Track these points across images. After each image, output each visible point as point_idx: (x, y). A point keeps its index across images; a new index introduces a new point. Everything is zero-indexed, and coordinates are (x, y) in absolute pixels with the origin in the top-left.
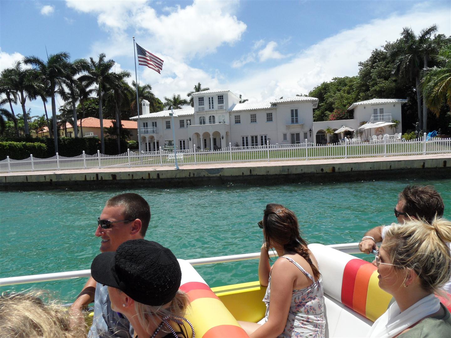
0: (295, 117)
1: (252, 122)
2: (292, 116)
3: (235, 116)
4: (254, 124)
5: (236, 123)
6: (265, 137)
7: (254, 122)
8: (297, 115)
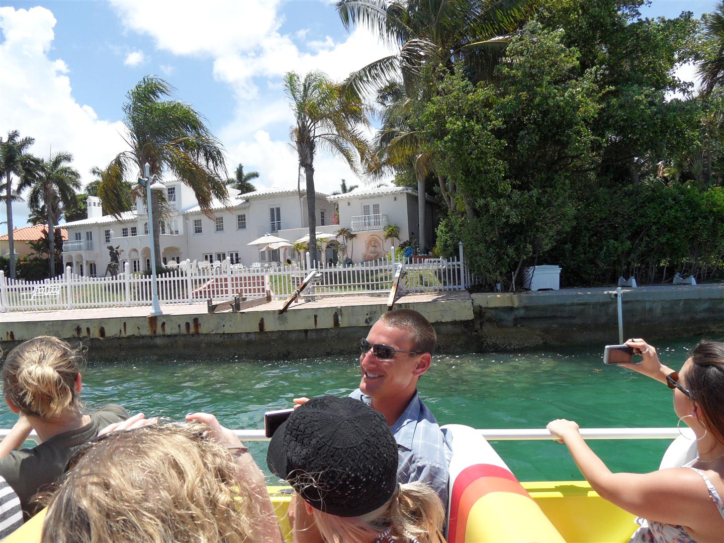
0: (276, 222)
1: (217, 230)
2: (273, 220)
3: (195, 221)
4: (220, 233)
5: (196, 232)
6: (237, 255)
7: (220, 230)
8: (279, 219)
